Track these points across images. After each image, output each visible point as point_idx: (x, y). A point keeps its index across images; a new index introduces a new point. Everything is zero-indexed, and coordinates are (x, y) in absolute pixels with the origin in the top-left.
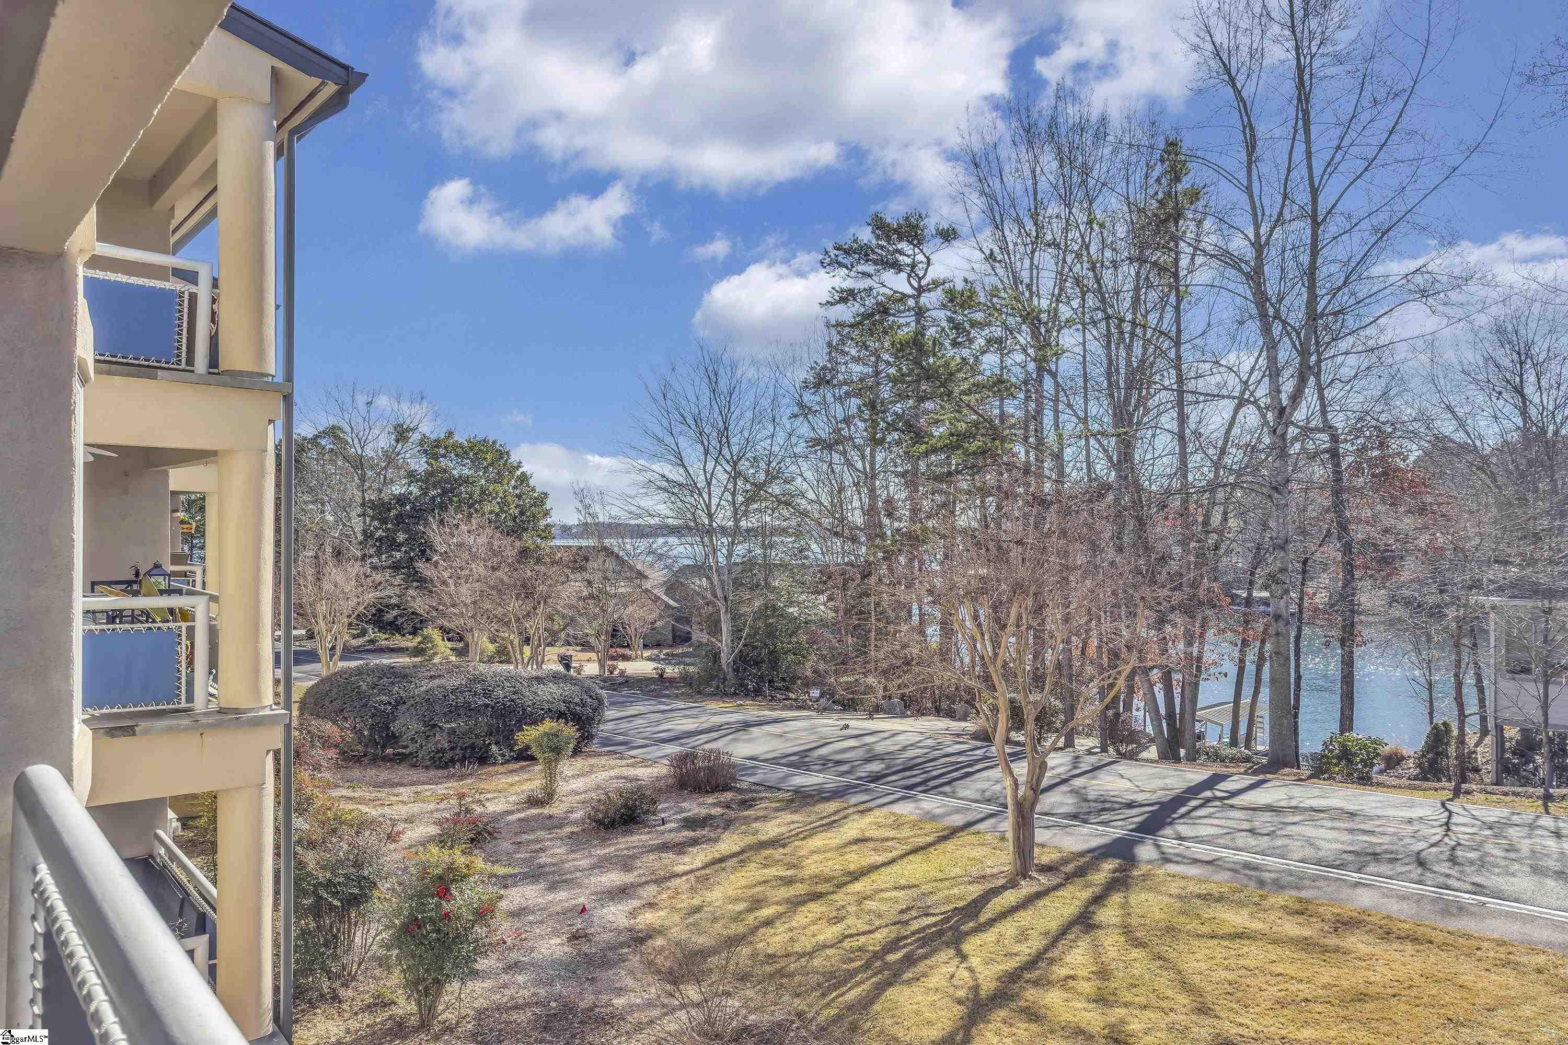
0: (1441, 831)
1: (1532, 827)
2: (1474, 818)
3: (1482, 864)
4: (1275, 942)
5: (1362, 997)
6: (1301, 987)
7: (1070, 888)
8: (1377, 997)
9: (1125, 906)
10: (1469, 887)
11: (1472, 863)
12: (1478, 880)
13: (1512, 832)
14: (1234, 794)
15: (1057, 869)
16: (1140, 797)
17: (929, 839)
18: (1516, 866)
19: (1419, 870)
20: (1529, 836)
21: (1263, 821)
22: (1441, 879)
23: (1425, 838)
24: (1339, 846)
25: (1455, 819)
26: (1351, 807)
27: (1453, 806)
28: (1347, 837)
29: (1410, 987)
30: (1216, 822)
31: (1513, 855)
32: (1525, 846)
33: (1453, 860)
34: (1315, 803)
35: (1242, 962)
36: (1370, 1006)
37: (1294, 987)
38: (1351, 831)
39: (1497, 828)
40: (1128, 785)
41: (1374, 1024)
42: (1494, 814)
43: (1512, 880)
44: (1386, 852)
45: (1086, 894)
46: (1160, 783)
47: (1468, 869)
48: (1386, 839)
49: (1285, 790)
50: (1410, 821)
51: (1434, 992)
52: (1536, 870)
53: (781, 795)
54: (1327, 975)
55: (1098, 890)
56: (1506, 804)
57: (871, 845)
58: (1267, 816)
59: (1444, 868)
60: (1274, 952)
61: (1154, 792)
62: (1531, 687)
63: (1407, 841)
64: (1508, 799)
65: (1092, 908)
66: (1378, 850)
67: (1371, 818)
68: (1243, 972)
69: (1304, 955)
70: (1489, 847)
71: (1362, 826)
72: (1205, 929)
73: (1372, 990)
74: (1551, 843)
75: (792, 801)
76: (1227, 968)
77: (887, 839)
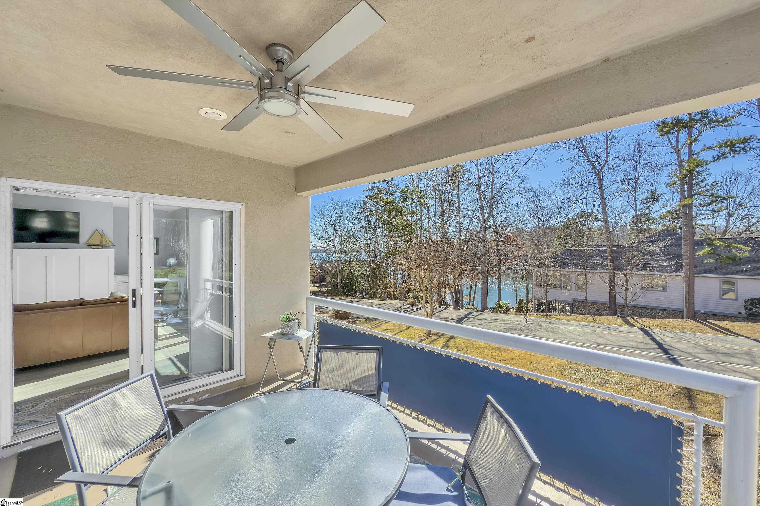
0: (525, 323)
1: (545, 321)
2: (532, 320)
3: (535, 330)
4: (491, 348)
5: (512, 359)
6: (498, 358)
7: (441, 339)
8: (516, 359)
9: (455, 342)
10: (533, 335)
11: (533, 330)
12: (534, 333)
13: (541, 323)
14: (476, 316)
15: (437, 335)
16: (453, 318)
17: (404, 329)
18: (543, 330)
19: (521, 332)
20: (545, 324)
21: (483, 322)
22: (526, 334)
23: (522, 325)
24: (502, 327)
25: (528, 320)
26: (504, 319)
27: (527, 317)
28: (504, 325)
29: (522, 356)
30: (472, 323)
31: (541, 328)
32: (544, 326)
33: (528, 329)
34: (495, 318)
35: (484, 353)
36: (514, 361)
37: (497, 358)
38: (505, 324)
39: (537, 322)
40: (450, 315)
41: (515, 364)
42: (536, 319)
43: (542, 333)
44: (513, 328)
45: (445, 340)
46: (457, 314)
47: (532, 331)
48: (513, 325)
49: (488, 315)
50: (518, 321)
51: (528, 357)
52: (547, 331)
53: (363, 320)
54: (504, 355)
55: (448, 339)
56: (538, 317)
57: (389, 330)
58: (484, 321)
59: (527, 331)
60: (491, 351)
61: (456, 316)
62: (543, 289)
63: (518, 326)
64: (538, 316)
65: (447, 343)
66: (512, 328)
67: (509, 321)
68: (485, 355)
69: (498, 351)
70: (536, 326)
71: (507, 323)
72: (474, 346)
73: (514, 357)
74: (550, 325)
75: (366, 321)
76: (481, 354)
77: (393, 329)
